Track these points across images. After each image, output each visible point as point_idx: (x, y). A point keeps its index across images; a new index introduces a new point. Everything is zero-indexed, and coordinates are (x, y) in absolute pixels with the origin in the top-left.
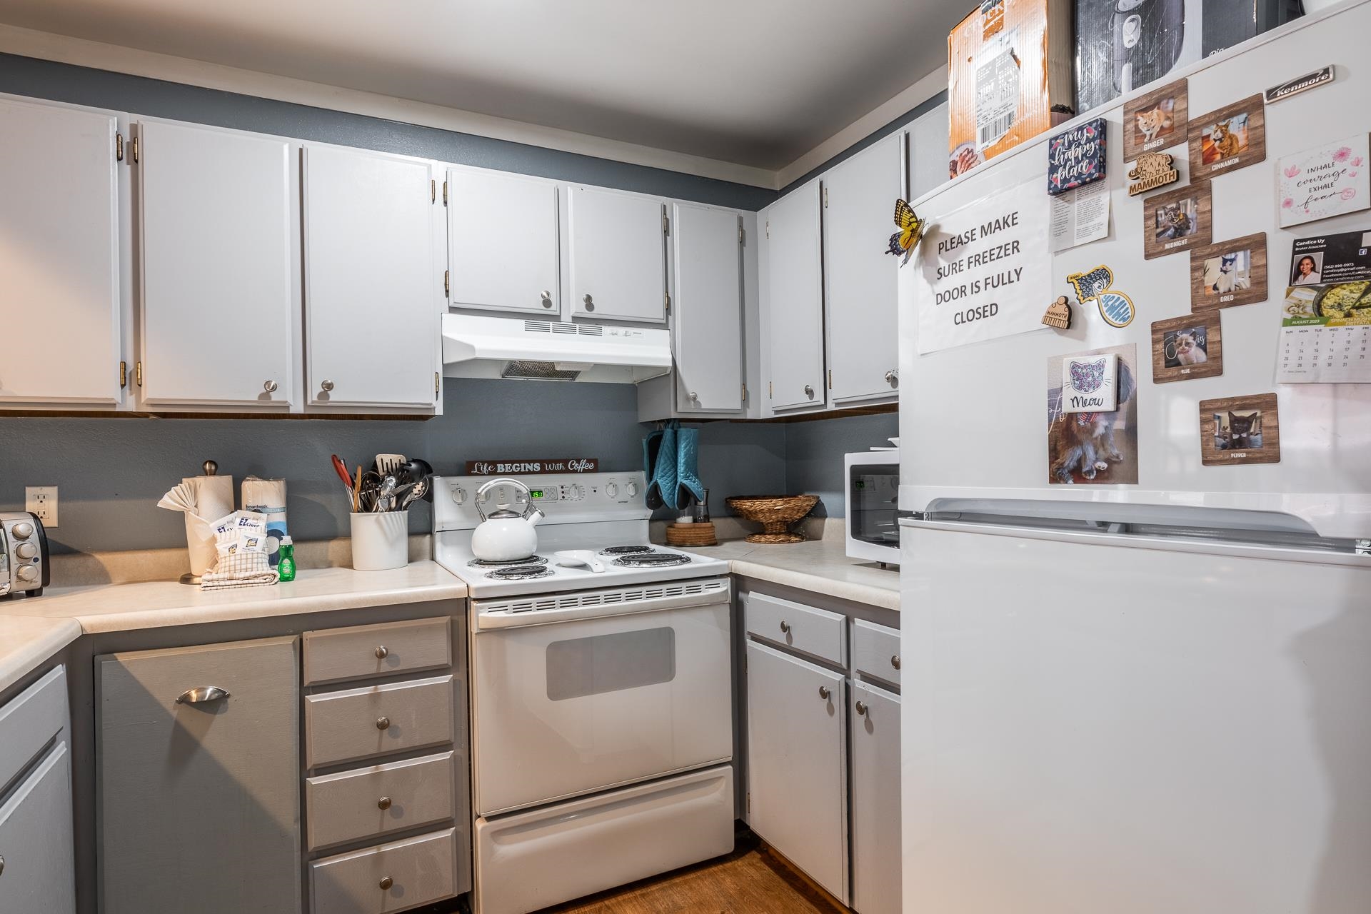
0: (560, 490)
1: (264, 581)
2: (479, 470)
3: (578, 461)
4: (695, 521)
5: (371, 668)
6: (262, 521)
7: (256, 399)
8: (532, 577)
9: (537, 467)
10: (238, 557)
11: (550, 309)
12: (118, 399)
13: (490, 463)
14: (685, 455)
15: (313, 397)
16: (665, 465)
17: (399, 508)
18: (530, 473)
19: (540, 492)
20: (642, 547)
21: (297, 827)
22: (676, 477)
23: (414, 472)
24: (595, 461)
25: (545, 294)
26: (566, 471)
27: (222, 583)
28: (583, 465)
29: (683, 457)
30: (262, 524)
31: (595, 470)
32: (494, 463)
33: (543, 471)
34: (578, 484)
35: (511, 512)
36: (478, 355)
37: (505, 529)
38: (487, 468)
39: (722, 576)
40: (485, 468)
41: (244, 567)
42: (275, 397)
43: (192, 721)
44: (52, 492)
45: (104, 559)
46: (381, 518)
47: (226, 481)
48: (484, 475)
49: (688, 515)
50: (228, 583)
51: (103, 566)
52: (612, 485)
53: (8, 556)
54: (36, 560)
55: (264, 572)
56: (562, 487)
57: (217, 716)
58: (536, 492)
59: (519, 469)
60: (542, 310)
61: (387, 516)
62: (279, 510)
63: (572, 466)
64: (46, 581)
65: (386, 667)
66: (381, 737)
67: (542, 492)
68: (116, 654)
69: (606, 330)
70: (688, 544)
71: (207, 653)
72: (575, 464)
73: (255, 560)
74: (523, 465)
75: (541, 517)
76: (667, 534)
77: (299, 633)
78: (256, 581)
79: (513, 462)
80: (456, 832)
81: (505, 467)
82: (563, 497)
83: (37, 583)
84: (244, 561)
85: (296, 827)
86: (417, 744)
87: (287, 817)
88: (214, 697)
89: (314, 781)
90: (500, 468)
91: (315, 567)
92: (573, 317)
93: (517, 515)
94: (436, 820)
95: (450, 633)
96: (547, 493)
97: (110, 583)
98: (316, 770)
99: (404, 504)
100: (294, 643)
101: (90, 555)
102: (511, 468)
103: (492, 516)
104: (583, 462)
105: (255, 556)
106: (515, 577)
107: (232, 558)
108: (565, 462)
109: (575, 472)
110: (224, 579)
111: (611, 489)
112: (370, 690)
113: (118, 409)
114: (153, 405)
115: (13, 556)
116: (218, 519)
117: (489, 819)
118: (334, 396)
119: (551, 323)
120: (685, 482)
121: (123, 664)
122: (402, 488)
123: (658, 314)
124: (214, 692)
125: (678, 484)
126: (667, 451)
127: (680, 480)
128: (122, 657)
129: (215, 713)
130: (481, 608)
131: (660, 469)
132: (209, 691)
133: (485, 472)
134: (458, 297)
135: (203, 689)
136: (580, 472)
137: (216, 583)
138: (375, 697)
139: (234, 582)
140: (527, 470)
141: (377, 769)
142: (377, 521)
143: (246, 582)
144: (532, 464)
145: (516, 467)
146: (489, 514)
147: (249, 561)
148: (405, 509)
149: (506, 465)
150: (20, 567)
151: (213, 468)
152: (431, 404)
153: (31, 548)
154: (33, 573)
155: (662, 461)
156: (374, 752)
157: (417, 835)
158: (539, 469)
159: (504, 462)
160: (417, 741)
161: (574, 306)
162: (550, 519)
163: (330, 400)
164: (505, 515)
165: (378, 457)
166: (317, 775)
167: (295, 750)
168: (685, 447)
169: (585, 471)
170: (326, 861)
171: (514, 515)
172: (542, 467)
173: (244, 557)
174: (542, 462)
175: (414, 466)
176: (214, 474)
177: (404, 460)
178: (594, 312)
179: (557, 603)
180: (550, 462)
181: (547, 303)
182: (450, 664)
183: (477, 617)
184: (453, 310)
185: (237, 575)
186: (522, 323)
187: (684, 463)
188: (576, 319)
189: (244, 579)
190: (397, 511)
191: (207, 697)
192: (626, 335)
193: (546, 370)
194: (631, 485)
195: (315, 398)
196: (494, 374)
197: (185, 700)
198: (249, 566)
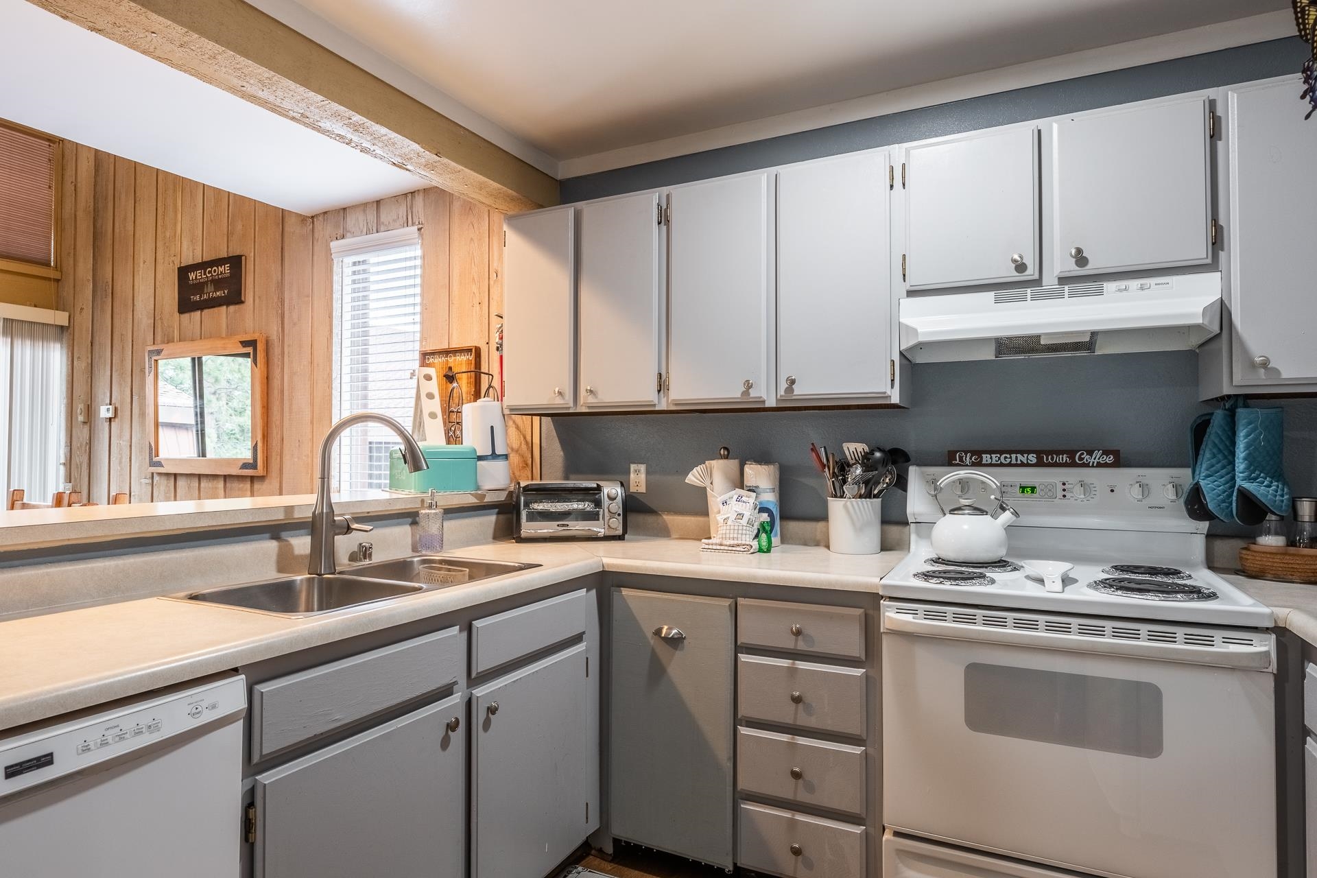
0: (1060, 487)
1: (743, 550)
2: (961, 458)
3: (1090, 453)
4: (1291, 543)
5: (789, 643)
6: (751, 498)
7: (739, 396)
8: (953, 583)
9: (1033, 458)
10: (728, 528)
11: (1026, 273)
12: (656, 402)
13: (973, 453)
14: (1247, 447)
15: (782, 392)
16: (1214, 461)
17: (869, 495)
18: (1022, 465)
19: (1033, 489)
20: (1169, 569)
21: (730, 765)
22: (1233, 479)
23: (877, 461)
24: (1116, 453)
25: (1016, 257)
26: (1073, 464)
27: (714, 547)
28: (1097, 456)
29: (1242, 450)
30: (752, 501)
31: (1117, 464)
32: (979, 453)
33: (1040, 464)
34: (1088, 480)
35: (976, 509)
36: (921, 339)
37: (966, 527)
38: (971, 459)
39: (1267, 630)
40: (968, 459)
41: (731, 536)
42: (753, 393)
43: (662, 651)
44: (643, 468)
45: (668, 518)
46: (849, 504)
47: (733, 464)
48: (967, 465)
49: (1277, 534)
50: (718, 547)
51: (667, 524)
52: (1138, 484)
53: (604, 510)
54: (619, 515)
55: (744, 542)
56: (1064, 484)
57: (677, 652)
58: (1028, 487)
59: (1008, 460)
60: (1015, 276)
61: (854, 503)
62: (768, 491)
63: (1081, 459)
64: (625, 531)
65: (802, 646)
66: (796, 710)
67: (1035, 487)
68: (622, 589)
69: (1110, 287)
70: (1269, 576)
71: (673, 600)
72: (1086, 457)
73: (740, 532)
74: (1014, 456)
75: (1015, 518)
76: (1241, 558)
77: (735, 598)
78: (738, 549)
79: (1001, 453)
80: (867, 833)
81: (991, 458)
82: (1064, 496)
83: (620, 532)
84: (732, 531)
85: (728, 764)
86: (829, 728)
87: (722, 751)
88: (676, 636)
89: (743, 730)
90: (986, 458)
91: (805, 544)
92: (1059, 278)
93: (982, 512)
94: (845, 811)
95: (864, 627)
96: (1042, 490)
97: (670, 536)
98: (747, 721)
99: (876, 492)
100: (730, 605)
101: (660, 515)
102: (999, 458)
103: (952, 511)
104: (1097, 454)
105: (740, 528)
106: (934, 580)
107: (725, 528)
108: (1071, 454)
109: (1086, 465)
110: (716, 544)
111: (1136, 491)
112: (788, 663)
113: (657, 409)
114: (676, 404)
115: (606, 511)
116: (723, 494)
117: (897, 834)
118: (799, 390)
119: (1029, 290)
120: (1247, 485)
121: (625, 597)
122: (870, 475)
123: (1199, 250)
124: (676, 634)
125: (1237, 487)
126: (1217, 441)
127: (1239, 482)
128: (625, 592)
129: (676, 649)
130: (889, 607)
131: (1204, 466)
132: (674, 631)
133: (968, 463)
134: (915, 280)
135: (670, 629)
136: (1093, 466)
137: (710, 547)
138: (792, 671)
139: (722, 548)
140: (1019, 462)
141: (792, 739)
142: (845, 507)
143: (730, 548)
144: (1026, 455)
145: (1006, 458)
146: (950, 509)
147: (736, 531)
148: (876, 496)
149: (993, 456)
150: (610, 519)
151: (726, 453)
152: (885, 393)
153: (617, 506)
154: (617, 525)
155: (1208, 455)
156: (791, 722)
157: (829, 818)
158: (1034, 461)
159: (991, 452)
160: (829, 725)
161: (1059, 263)
162: (1026, 520)
163: (795, 393)
164: (967, 512)
165: (845, 446)
166: (747, 726)
167: (730, 697)
168: (1247, 436)
169: (1099, 465)
170: (753, 805)
171: (978, 513)
172: (1039, 459)
173: (732, 527)
174: (1039, 453)
175: (878, 454)
176: (727, 458)
177: (867, 449)
178: (1089, 267)
179: (979, 619)
180: (1049, 453)
181: (1021, 267)
182: (863, 658)
183: (884, 616)
184: (911, 293)
185: (725, 542)
186: (990, 295)
187: (1245, 459)
188: (1063, 280)
189: (730, 546)
190: (865, 498)
191: (671, 635)
192: (1142, 288)
193: (1028, 345)
194: (1170, 486)
195: (783, 393)
196: (988, 354)
197: (658, 632)
198: (735, 536)
